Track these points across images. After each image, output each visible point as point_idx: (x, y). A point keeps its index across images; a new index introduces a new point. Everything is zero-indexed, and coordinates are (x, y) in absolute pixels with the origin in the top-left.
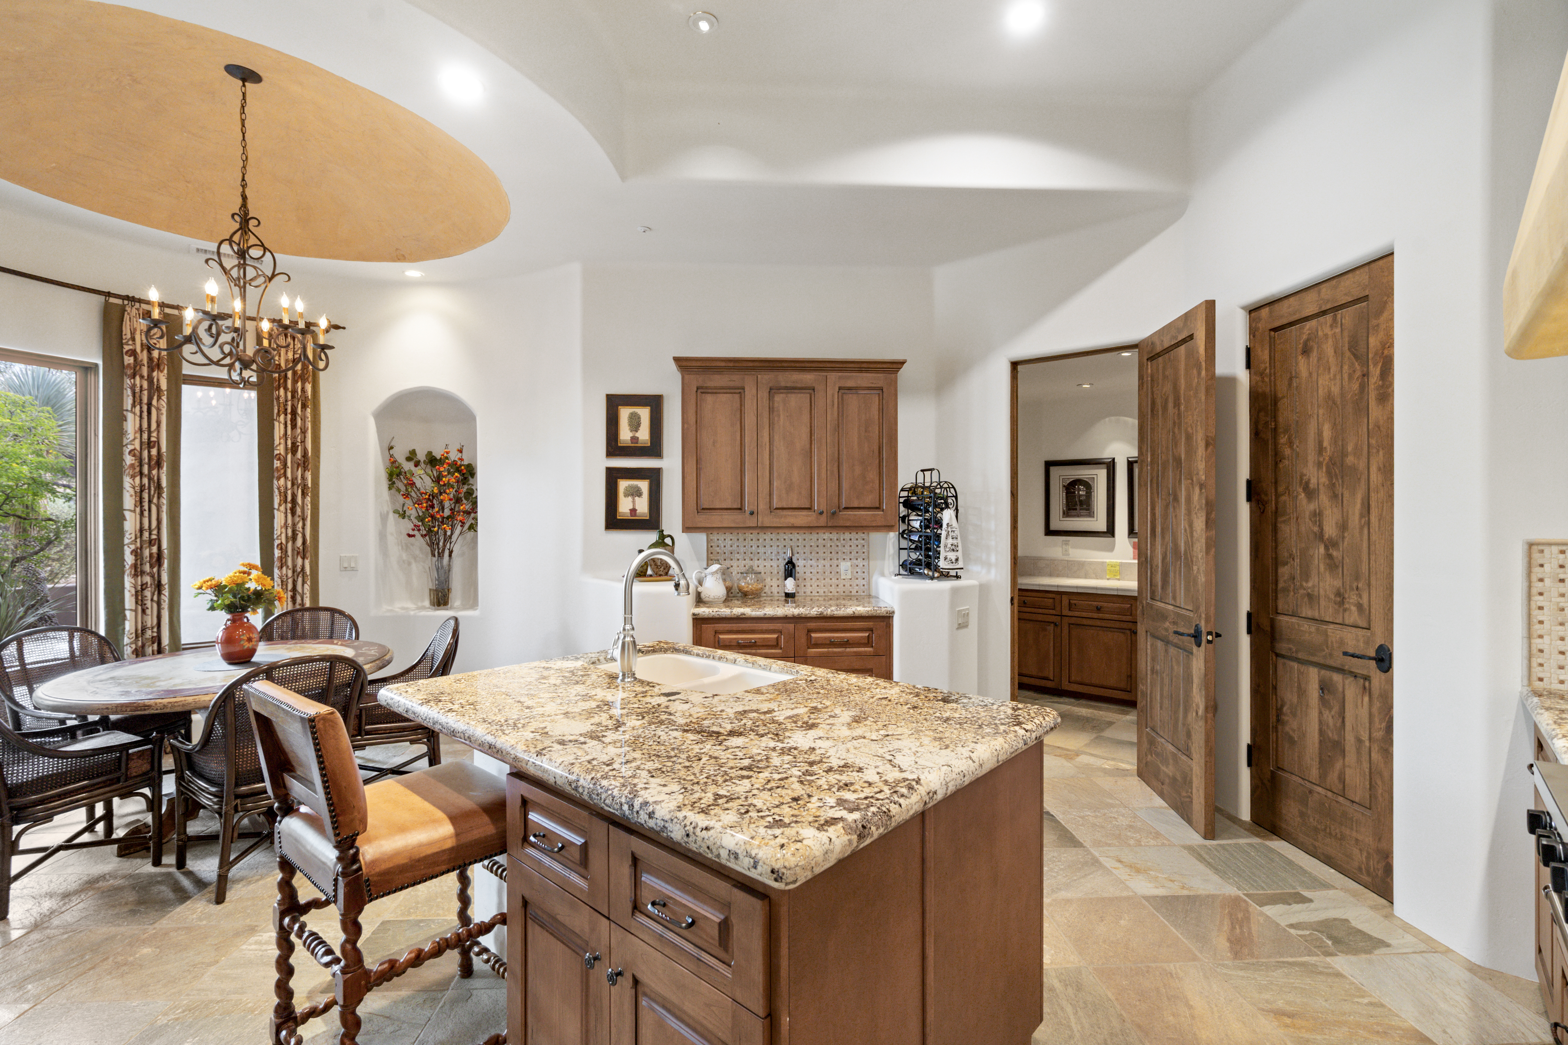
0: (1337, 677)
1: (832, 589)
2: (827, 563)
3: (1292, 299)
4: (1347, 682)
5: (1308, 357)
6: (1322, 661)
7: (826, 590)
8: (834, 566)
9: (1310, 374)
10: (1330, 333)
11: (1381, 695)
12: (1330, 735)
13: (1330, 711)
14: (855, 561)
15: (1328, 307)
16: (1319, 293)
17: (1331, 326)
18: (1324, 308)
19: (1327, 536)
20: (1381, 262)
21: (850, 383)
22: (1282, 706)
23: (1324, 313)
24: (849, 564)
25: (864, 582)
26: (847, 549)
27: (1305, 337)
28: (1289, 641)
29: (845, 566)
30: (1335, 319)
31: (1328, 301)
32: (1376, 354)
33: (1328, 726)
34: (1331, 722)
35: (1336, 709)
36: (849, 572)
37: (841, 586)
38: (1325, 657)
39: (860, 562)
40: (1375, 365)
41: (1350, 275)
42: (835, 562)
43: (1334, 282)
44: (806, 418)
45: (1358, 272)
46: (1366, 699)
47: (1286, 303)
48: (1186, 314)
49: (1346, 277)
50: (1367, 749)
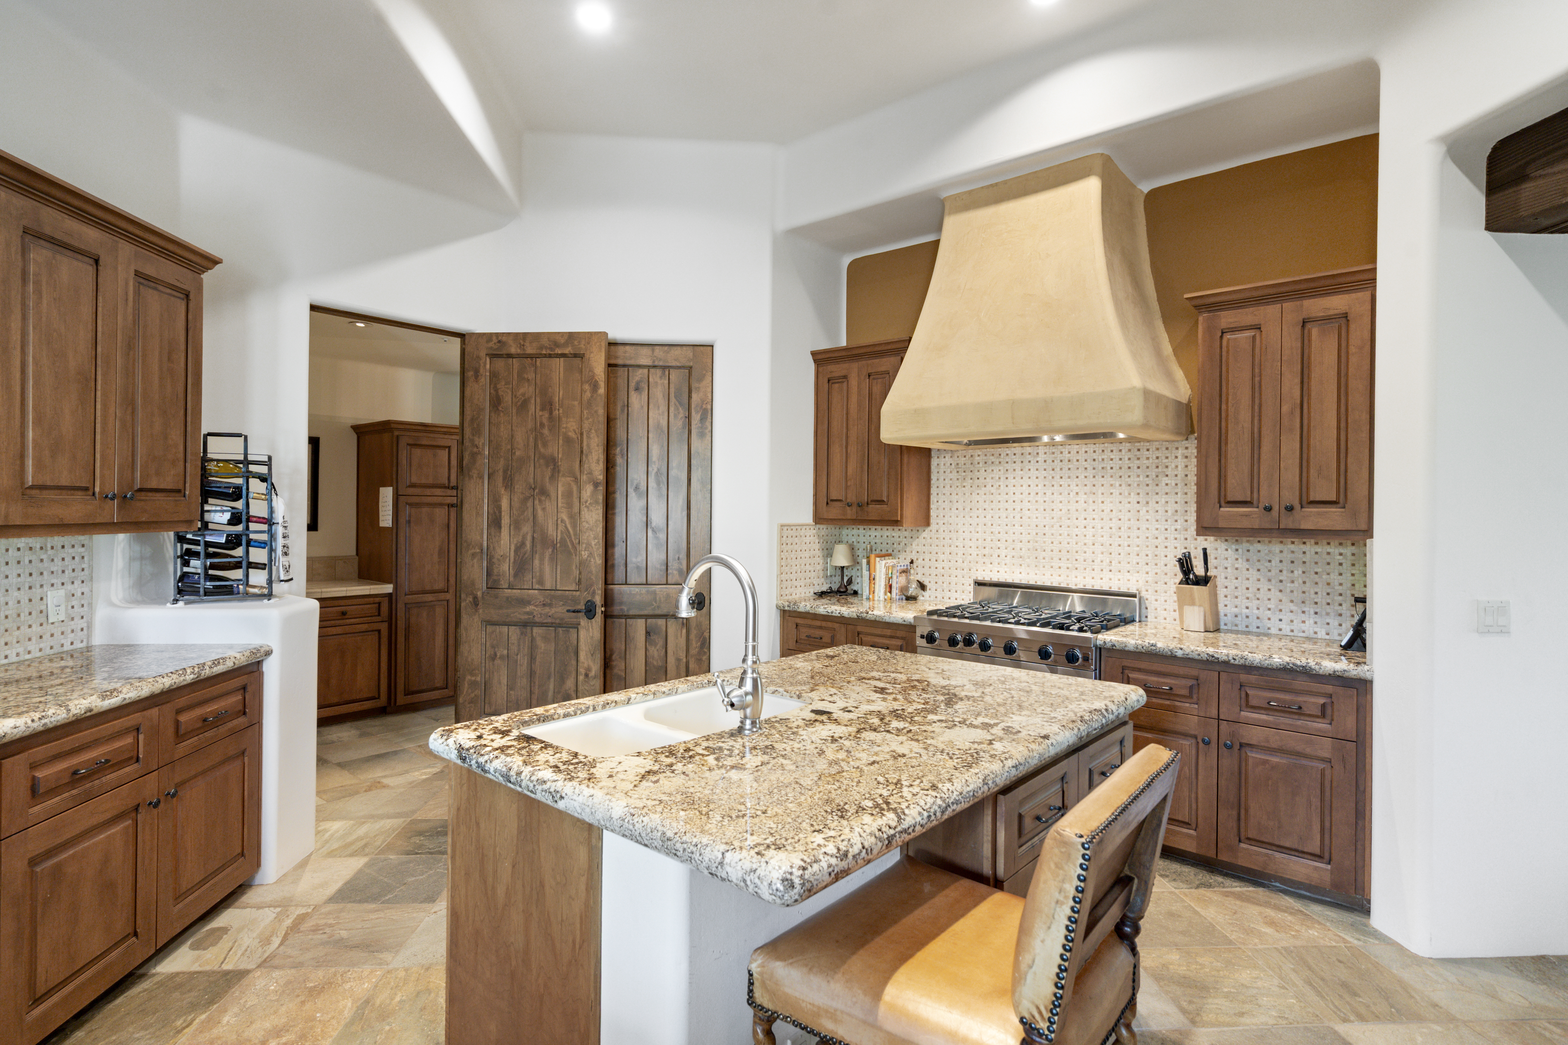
0: (661, 622)
1: (33, 646)
2: (24, 596)
3: (628, 348)
4: (669, 624)
5: (641, 393)
6: (651, 613)
7: (20, 650)
8: (36, 600)
9: (642, 407)
10: (659, 382)
11: (697, 625)
12: (655, 663)
13: (655, 647)
14: (69, 587)
15: (661, 363)
16: (653, 351)
17: (661, 377)
18: (656, 363)
19: (654, 524)
20: (702, 348)
21: (150, 270)
22: (611, 655)
23: (655, 367)
24: (62, 592)
25: (83, 624)
26: (57, 566)
27: (637, 378)
28: (621, 603)
29: (55, 598)
30: (664, 374)
31: (660, 360)
32: (697, 406)
33: (653, 657)
34: (656, 654)
35: (661, 643)
36: (63, 608)
37: (47, 636)
38: (654, 609)
39: (78, 588)
40: (697, 412)
41: (679, 348)
42: (37, 592)
43: (666, 348)
44: (86, 311)
45: (684, 348)
46: (684, 631)
47: (621, 348)
48: (570, 333)
49: (675, 348)
50: (684, 665)
